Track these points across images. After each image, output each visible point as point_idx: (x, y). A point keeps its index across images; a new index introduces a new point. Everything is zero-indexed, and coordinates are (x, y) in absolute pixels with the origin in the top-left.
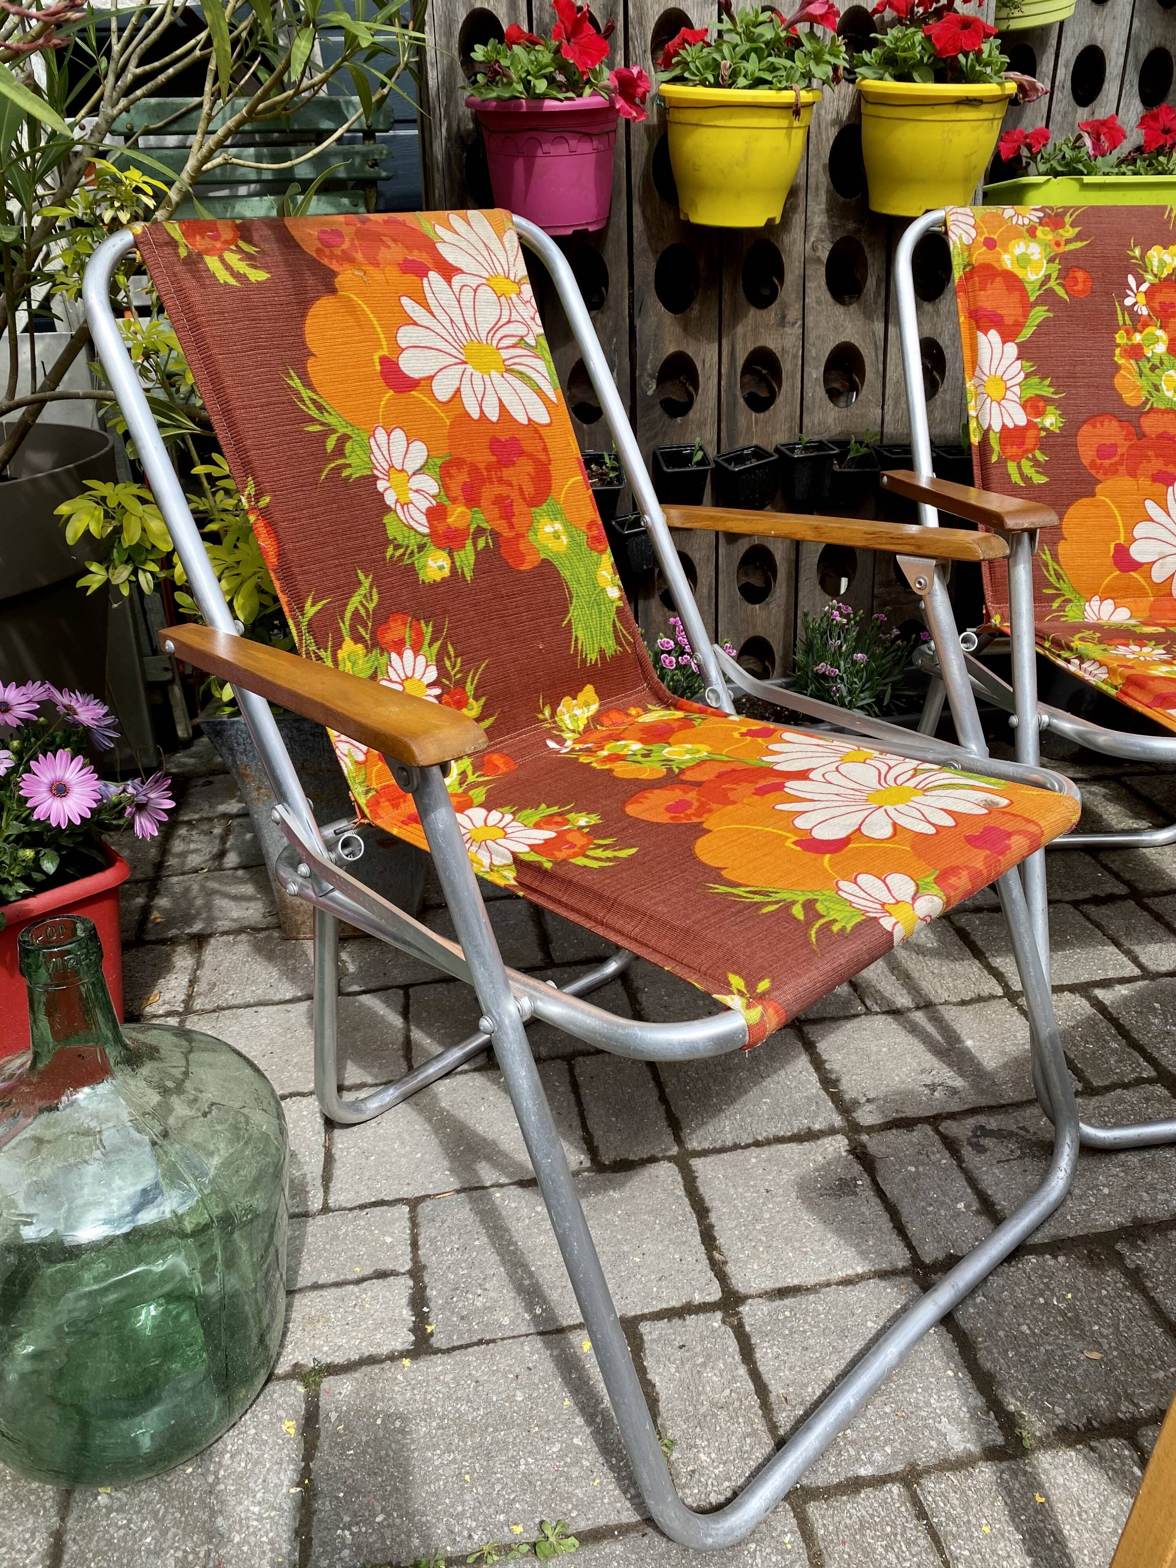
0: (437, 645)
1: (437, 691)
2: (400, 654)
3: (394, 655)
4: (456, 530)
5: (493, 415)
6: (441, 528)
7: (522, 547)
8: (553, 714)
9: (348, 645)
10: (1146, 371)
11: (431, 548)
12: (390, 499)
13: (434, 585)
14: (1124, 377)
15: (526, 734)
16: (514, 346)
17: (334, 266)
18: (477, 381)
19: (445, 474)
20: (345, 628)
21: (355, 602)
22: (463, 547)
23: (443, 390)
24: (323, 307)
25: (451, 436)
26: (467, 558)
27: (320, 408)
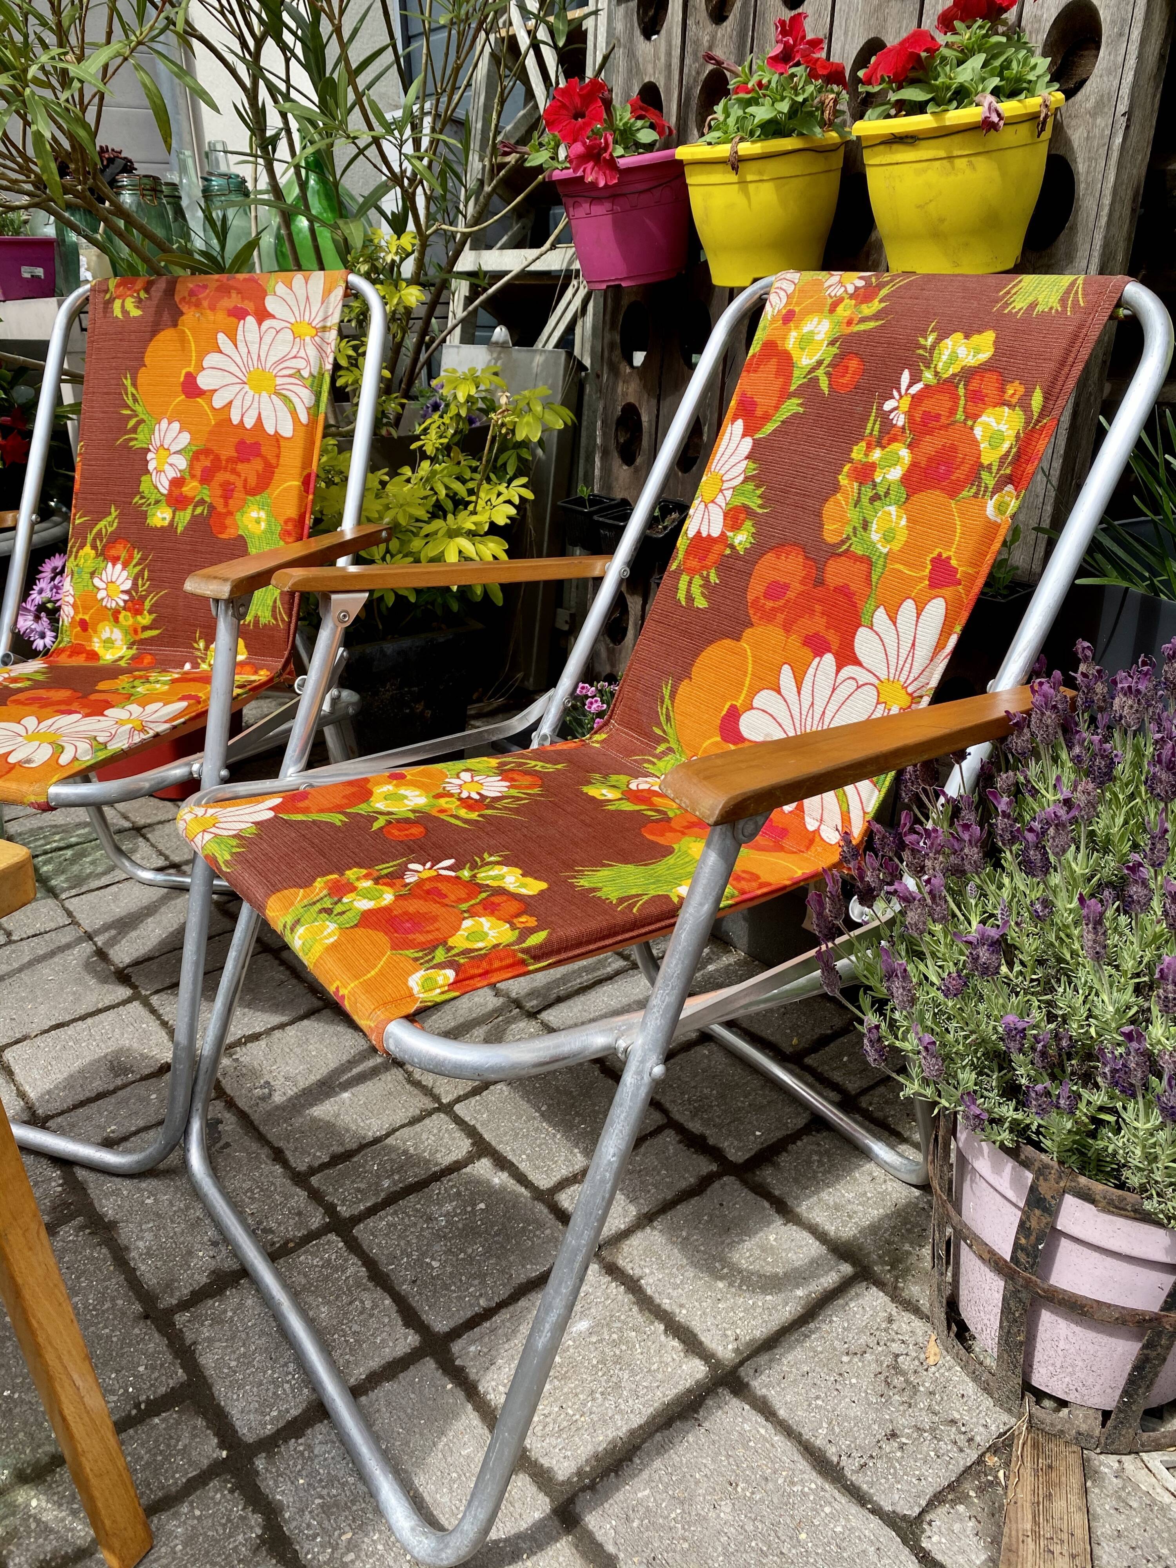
0: (139, 568)
1: (126, 597)
2: (114, 565)
3: (110, 565)
4: (186, 497)
5: (249, 423)
6: (176, 492)
7: (228, 522)
8: (207, 648)
9: (87, 549)
10: (865, 500)
11: (164, 504)
12: (151, 467)
13: (156, 529)
14: (838, 503)
15: (180, 652)
16: (290, 376)
17: (184, 310)
18: (249, 398)
19: (196, 457)
20: (90, 538)
21: (101, 524)
22: (185, 509)
23: (218, 402)
24: (166, 335)
25: (211, 433)
26: (184, 517)
27: (135, 400)
